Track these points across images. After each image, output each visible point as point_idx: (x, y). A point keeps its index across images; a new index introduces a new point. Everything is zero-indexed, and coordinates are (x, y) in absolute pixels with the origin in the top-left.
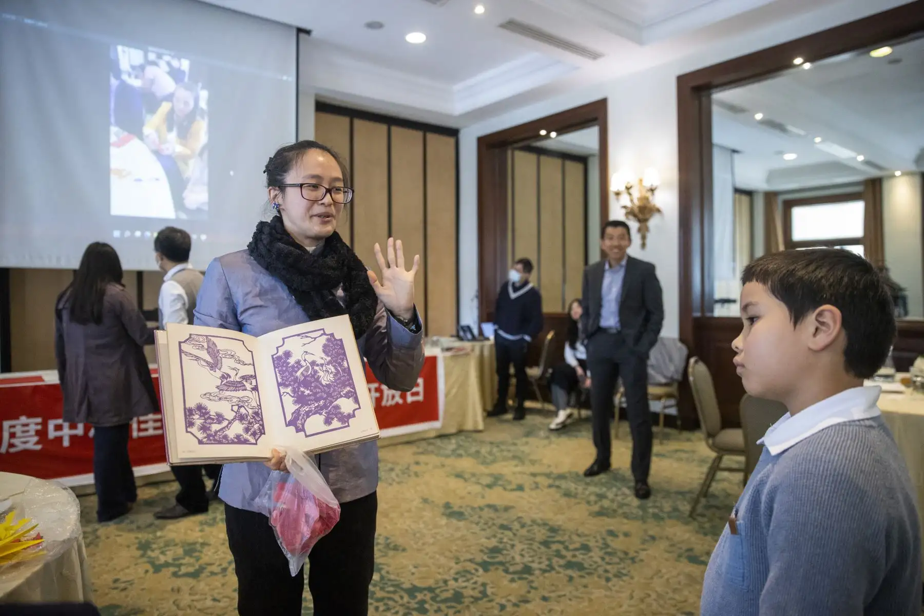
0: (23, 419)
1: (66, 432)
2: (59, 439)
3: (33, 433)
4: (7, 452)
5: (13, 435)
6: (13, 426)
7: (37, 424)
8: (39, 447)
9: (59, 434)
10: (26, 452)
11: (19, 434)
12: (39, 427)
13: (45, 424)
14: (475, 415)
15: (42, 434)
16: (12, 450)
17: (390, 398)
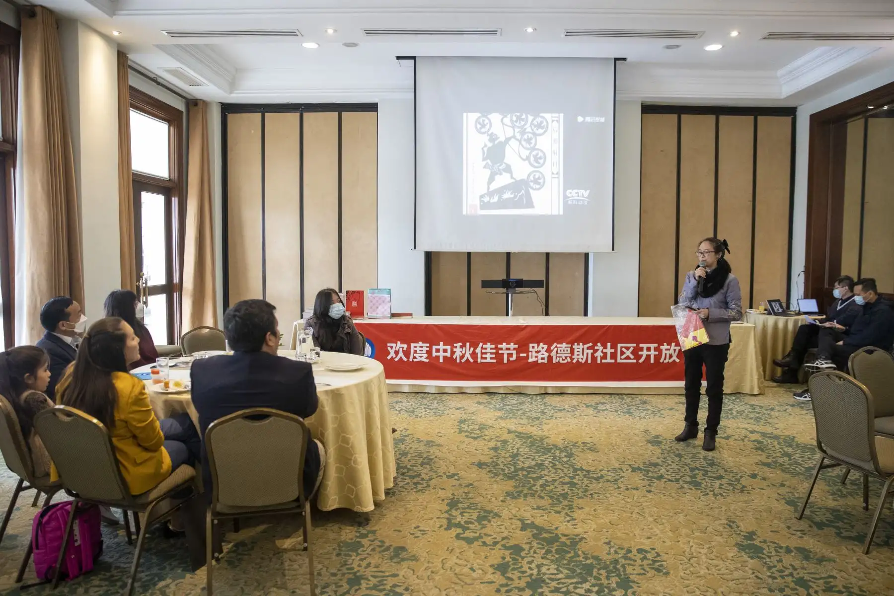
0: (420, 344)
1: (441, 354)
2: (438, 357)
3: (425, 352)
4: (413, 361)
5: (415, 352)
6: (415, 347)
7: (427, 347)
8: (427, 361)
9: (438, 354)
10: (421, 362)
11: (418, 352)
12: (428, 349)
13: (431, 348)
14: (752, 381)
15: (429, 353)
16: (415, 360)
17: (668, 356)
